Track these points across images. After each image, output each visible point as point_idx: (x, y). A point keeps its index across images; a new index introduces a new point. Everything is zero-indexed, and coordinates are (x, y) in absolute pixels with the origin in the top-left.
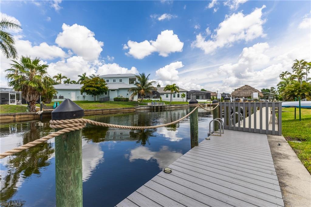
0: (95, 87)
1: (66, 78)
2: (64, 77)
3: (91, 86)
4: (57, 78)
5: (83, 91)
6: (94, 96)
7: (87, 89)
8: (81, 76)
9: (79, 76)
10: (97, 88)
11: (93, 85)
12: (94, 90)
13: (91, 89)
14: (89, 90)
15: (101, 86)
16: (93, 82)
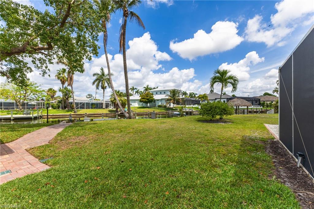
0: (146, 99)
1: (137, 89)
2: (135, 89)
3: (144, 98)
4: (131, 90)
5: (141, 101)
6: (146, 104)
7: (142, 100)
8: (145, 88)
9: (144, 87)
10: (148, 99)
11: (145, 98)
12: (145, 101)
13: (144, 100)
14: (143, 101)
15: (150, 98)
16: (145, 96)
